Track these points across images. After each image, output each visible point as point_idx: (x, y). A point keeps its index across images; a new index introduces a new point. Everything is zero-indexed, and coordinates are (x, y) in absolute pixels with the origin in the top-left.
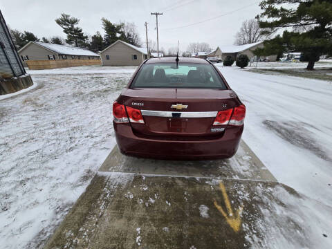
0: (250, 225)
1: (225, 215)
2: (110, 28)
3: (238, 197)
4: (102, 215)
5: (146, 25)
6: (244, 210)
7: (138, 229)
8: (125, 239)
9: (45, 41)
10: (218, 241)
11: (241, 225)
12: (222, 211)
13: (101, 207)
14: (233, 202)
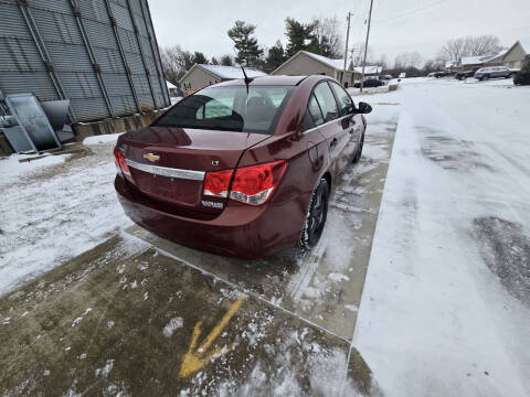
0: (209, 380)
1: (192, 345)
2: (297, 32)
3: (241, 333)
4: (79, 279)
5: (349, 19)
6: (227, 356)
8: (69, 313)
9: (215, 62)
10: (145, 372)
11: (196, 373)
12: (195, 338)
13: (86, 271)
14: (225, 334)
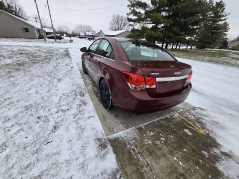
0: (206, 129)
3: (191, 119)
4: (147, 163)
6: (199, 124)
7: (175, 158)
8: (176, 168)
10: (205, 143)
11: (204, 131)
12: (193, 129)
13: (141, 159)
14: (192, 122)
